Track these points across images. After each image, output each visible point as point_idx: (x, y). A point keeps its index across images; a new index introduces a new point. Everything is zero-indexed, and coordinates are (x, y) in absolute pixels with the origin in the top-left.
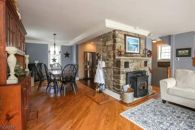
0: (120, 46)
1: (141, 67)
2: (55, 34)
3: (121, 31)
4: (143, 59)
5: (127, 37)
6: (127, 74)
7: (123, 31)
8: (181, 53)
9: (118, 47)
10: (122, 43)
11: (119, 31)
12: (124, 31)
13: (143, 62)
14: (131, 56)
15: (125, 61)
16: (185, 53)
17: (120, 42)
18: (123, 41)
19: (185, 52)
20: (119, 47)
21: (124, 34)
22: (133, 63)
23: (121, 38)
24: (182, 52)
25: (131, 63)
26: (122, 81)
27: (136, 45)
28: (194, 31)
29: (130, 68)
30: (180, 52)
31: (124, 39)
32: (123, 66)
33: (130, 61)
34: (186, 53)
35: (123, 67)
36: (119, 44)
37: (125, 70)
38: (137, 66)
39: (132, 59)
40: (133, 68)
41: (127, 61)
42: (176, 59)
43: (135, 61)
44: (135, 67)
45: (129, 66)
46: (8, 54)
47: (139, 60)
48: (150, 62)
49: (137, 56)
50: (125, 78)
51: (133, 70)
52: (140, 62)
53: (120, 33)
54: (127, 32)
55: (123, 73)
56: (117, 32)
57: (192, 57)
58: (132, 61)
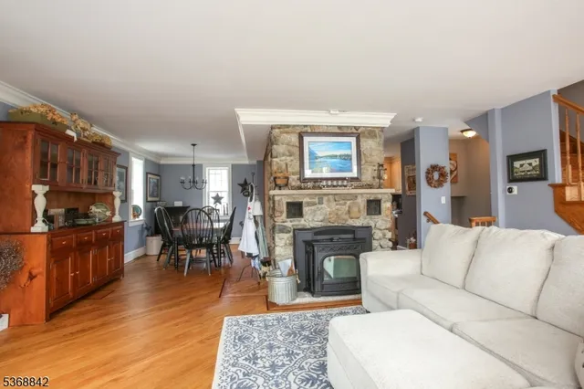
0: (287, 165)
1: (353, 215)
2: (194, 145)
3: (288, 126)
4: (362, 194)
5: (306, 139)
6: (296, 231)
7: (294, 126)
8: (521, 169)
9: (279, 168)
10: (290, 156)
11: (280, 127)
12: (298, 126)
13: (362, 202)
14: (314, 188)
15: (289, 200)
16: (530, 168)
17: (284, 155)
18: (296, 151)
19: (530, 164)
20: (284, 167)
21: (299, 131)
22: (320, 206)
23: (288, 145)
24: (522, 166)
25: (309, 204)
26: (282, 250)
27: (340, 156)
28: (549, 91)
29: (306, 217)
30: (518, 166)
31: (297, 144)
32: (282, 212)
33: (305, 200)
34: (534, 168)
35: (285, 215)
36: (283, 158)
37: (290, 224)
38: (337, 214)
39: (316, 195)
40: (321, 218)
41: (297, 200)
42: (510, 190)
43: (329, 201)
44: (328, 216)
45: (304, 213)
46: (34, 195)
47: (345, 197)
48: (443, 200)
49: (334, 186)
50: (290, 244)
51: (319, 224)
52: (348, 202)
53: (287, 133)
54: (310, 126)
55: (284, 230)
56: (277, 130)
57: (550, 182)
58: (317, 200)
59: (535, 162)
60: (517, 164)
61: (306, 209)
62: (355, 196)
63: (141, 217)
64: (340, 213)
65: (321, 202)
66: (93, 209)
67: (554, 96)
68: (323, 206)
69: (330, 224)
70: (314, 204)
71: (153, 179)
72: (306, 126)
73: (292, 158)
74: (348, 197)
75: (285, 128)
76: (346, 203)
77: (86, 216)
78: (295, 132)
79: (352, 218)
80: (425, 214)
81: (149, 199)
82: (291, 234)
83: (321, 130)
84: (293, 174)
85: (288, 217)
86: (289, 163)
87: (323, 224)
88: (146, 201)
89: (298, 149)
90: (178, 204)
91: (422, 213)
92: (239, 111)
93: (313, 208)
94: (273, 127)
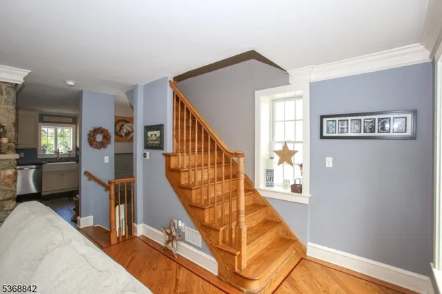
42: (145, 155)
48: (107, 160)
57: (164, 152)
59: (158, 133)
60: (149, 133)
67: (170, 81)
80: (86, 173)
91: (83, 172)
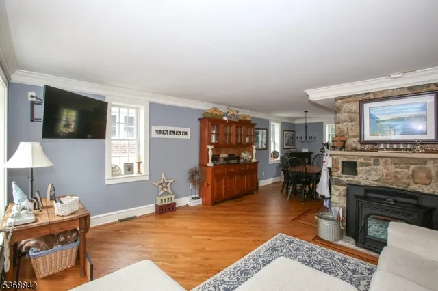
0: (348, 129)
1: (417, 180)
2: (306, 112)
3: (349, 97)
5: (367, 106)
6: (350, 186)
7: (355, 96)
9: (341, 132)
10: (351, 121)
11: (341, 98)
12: (359, 95)
14: (372, 150)
15: (345, 160)
17: (345, 121)
18: (357, 117)
20: (346, 130)
21: (360, 99)
22: (375, 167)
23: (349, 112)
25: (362, 164)
26: (337, 199)
29: (360, 175)
31: (358, 111)
32: (338, 169)
33: (359, 161)
35: (340, 171)
36: (345, 124)
37: (344, 179)
38: (396, 177)
39: (371, 157)
40: (376, 178)
41: (351, 160)
43: (385, 163)
44: (384, 177)
45: (358, 171)
46: (208, 149)
47: (407, 161)
49: (395, 150)
50: (344, 196)
51: (374, 184)
52: (412, 167)
53: (348, 102)
54: (373, 93)
55: (339, 183)
56: (340, 101)
58: (372, 162)
61: (359, 169)
62: (425, 161)
63: (279, 159)
64: (399, 176)
65: (376, 163)
66: (243, 154)
68: (378, 167)
69: (387, 185)
70: (368, 165)
71: (288, 134)
72: (369, 93)
73: (353, 123)
74: (412, 162)
75: (347, 98)
76: (409, 167)
77: (238, 158)
78: (355, 101)
79: (417, 183)
81: (285, 147)
82: (346, 187)
83: (385, 95)
84: (354, 137)
85: (343, 173)
86: (350, 128)
87: (379, 184)
88: (282, 148)
89: (358, 115)
90: (305, 150)
92: (308, 92)
93: (367, 168)
94: (336, 99)
